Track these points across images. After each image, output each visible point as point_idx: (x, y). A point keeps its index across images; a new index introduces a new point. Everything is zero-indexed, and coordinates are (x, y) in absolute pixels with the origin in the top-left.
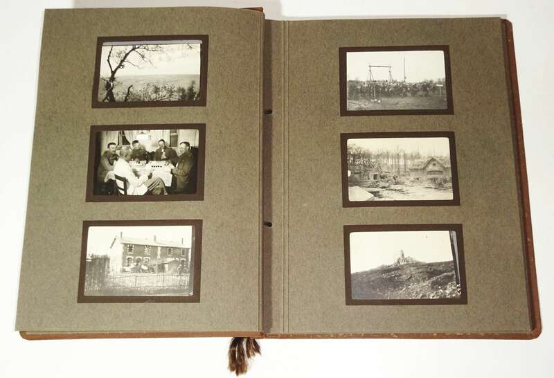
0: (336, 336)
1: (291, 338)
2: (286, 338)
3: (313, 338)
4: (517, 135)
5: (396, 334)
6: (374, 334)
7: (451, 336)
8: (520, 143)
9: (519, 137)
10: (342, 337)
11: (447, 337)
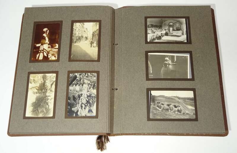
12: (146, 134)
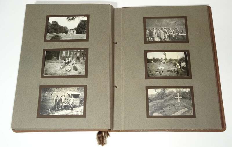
0: (143, 131)
1: (125, 131)
2: (123, 131)
3: (134, 131)
4: (214, 51)
5: (168, 130)
6: (158, 130)
7: (190, 130)
8: (215, 54)
9: (215, 51)
10: (146, 131)
11: (188, 131)
12: (145, 130)
